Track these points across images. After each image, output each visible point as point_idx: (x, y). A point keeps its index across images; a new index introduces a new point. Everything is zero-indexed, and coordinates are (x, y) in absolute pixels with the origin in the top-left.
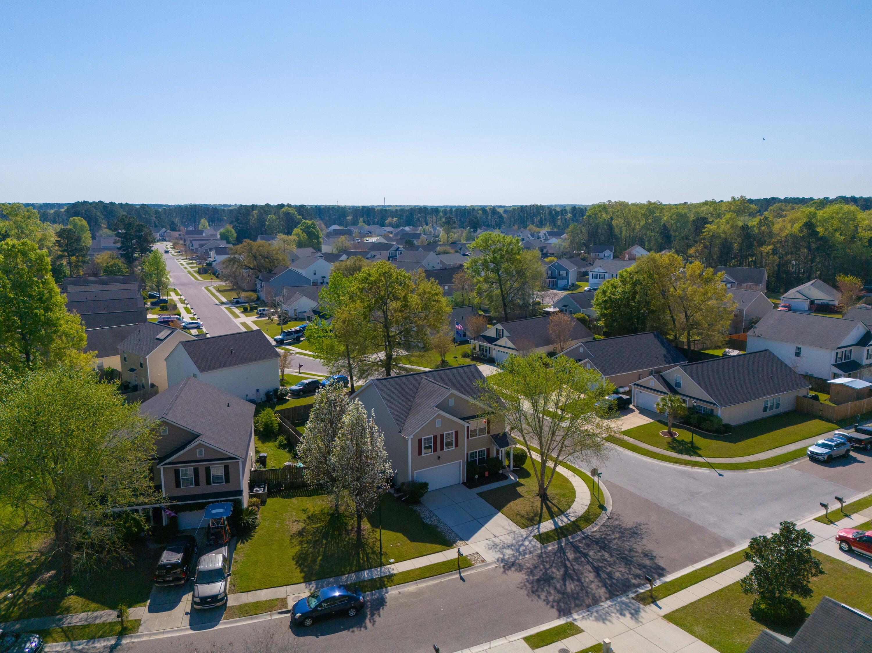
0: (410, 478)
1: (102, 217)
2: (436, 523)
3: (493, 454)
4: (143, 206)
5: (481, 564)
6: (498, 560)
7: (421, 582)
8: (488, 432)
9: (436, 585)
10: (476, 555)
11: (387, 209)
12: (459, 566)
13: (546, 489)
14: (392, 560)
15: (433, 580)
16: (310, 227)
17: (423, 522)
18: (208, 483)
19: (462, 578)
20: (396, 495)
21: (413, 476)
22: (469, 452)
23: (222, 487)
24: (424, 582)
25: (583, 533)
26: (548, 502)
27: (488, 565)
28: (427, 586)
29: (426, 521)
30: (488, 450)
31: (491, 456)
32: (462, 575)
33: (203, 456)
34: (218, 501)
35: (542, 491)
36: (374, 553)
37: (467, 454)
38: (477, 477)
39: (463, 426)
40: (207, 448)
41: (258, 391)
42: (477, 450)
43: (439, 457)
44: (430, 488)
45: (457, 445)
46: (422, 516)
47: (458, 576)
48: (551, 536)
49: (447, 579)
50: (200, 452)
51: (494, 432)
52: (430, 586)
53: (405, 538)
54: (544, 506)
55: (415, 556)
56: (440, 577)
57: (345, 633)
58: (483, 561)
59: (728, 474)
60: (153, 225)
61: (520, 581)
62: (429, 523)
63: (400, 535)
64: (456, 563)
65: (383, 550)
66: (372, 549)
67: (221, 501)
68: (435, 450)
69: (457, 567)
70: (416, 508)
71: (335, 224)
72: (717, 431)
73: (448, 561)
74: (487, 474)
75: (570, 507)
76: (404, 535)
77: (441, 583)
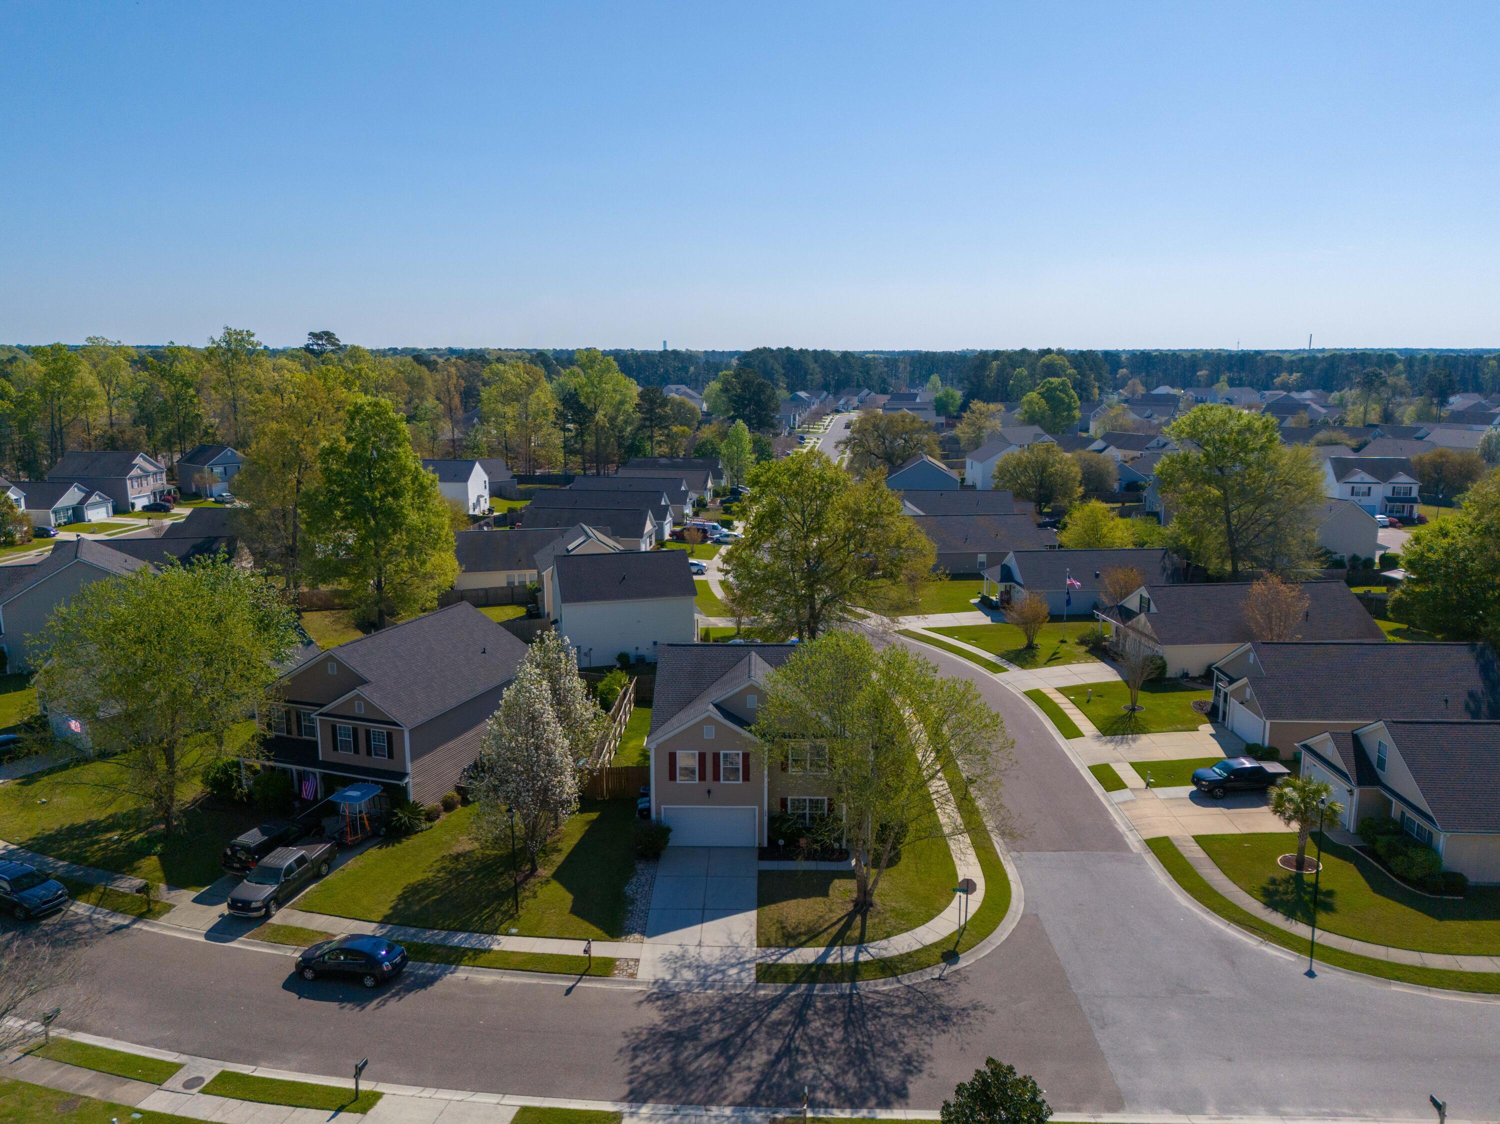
0: (654, 816)
1: (782, 371)
2: (639, 897)
4: (846, 355)
5: (625, 979)
6: (656, 982)
7: (511, 975)
8: (831, 770)
10: (631, 963)
11: (1319, 355)
12: (589, 970)
13: (869, 894)
14: (514, 931)
15: (531, 976)
16: (1056, 389)
18: (369, 753)
21: (658, 813)
23: (380, 762)
25: (854, 987)
26: (858, 918)
27: (634, 983)
30: (831, 801)
31: (837, 814)
32: (578, 984)
33: (362, 713)
34: (367, 781)
35: (860, 894)
38: (781, 842)
39: (760, 747)
40: (368, 704)
41: (655, 643)
42: (807, 798)
43: (709, 792)
44: (674, 840)
45: (746, 778)
46: (634, 880)
48: (787, 974)
49: (552, 982)
50: (360, 707)
54: (844, 922)
55: (551, 934)
56: (544, 977)
57: (334, 1005)
58: (634, 975)
59: (1329, 975)
60: (855, 384)
61: (642, 1025)
64: (587, 964)
67: (372, 782)
68: (702, 777)
69: (583, 971)
70: (640, 866)
71: (1164, 384)
72: (1420, 883)
74: (803, 842)
75: (887, 937)
76: (574, 899)
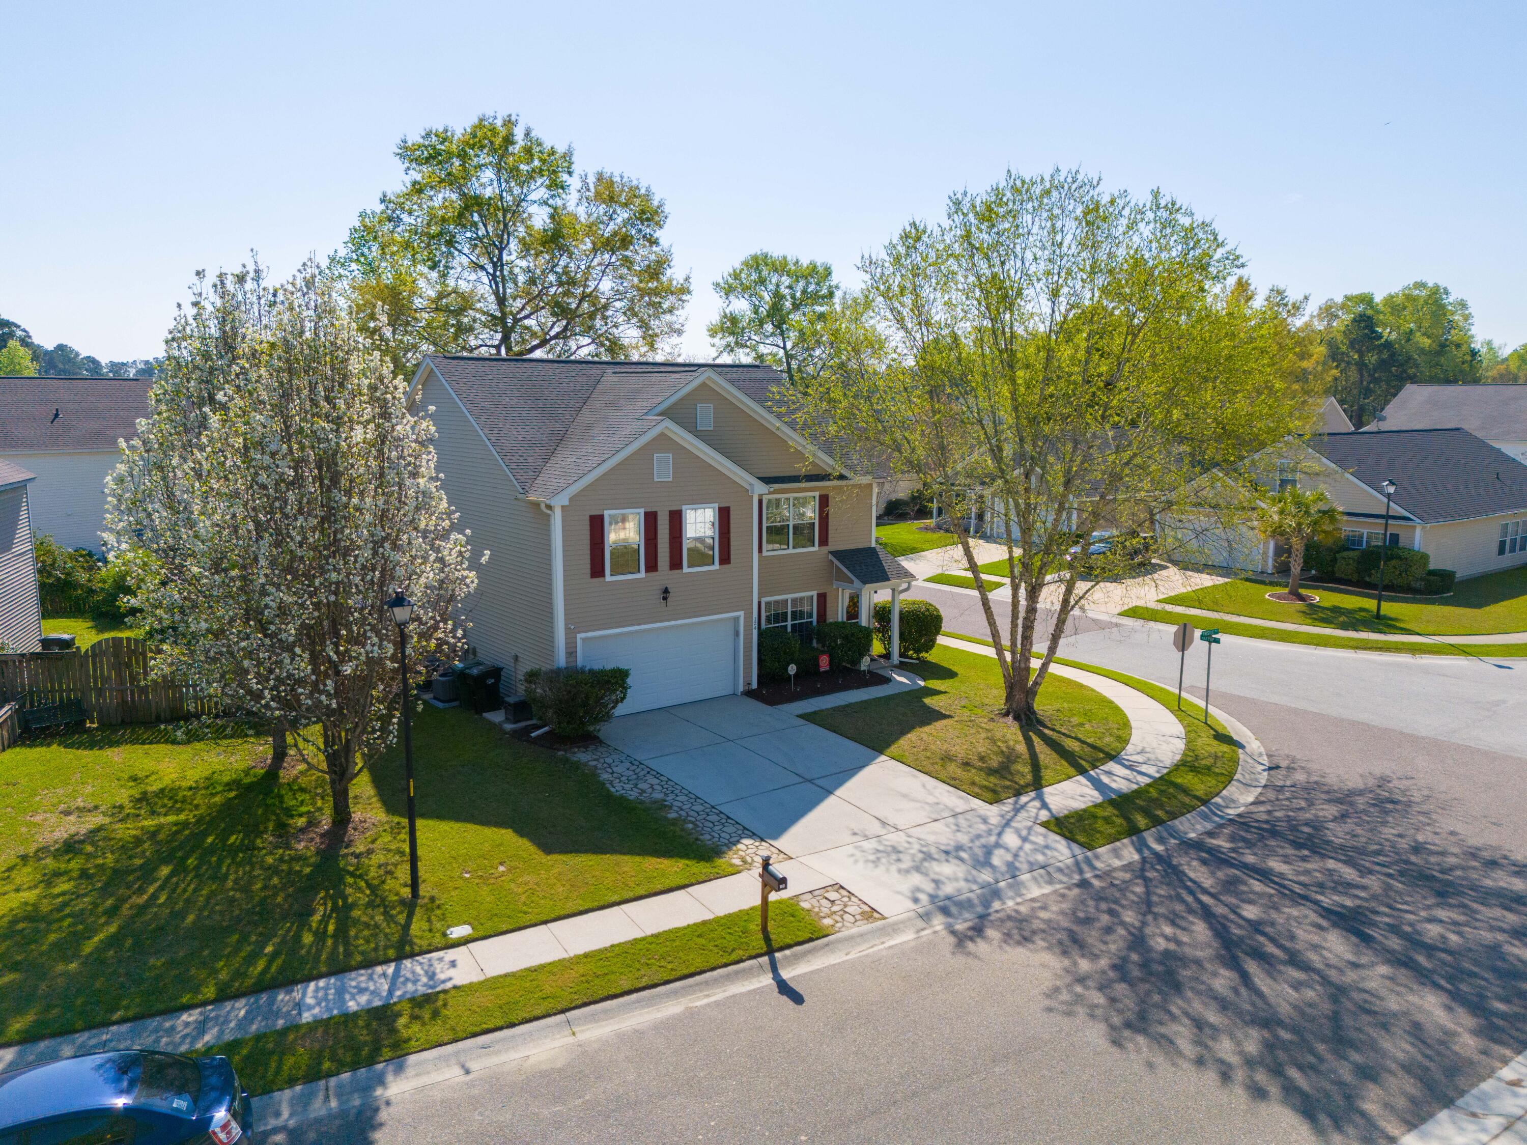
0: (561, 660)
2: (658, 796)
3: (838, 612)
5: (865, 927)
7: (594, 1018)
8: (824, 541)
9: (666, 1027)
10: (833, 895)
12: (767, 939)
13: (1031, 693)
14: (459, 932)
15: (650, 1002)
17: (609, 796)
19: (784, 988)
20: (509, 727)
21: (571, 653)
22: (764, 600)
24: (608, 1015)
26: (1046, 731)
27: (895, 928)
28: (621, 1037)
29: (617, 789)
30: (822, 597)
31: (830, 619)
32: (785, 974)
35: (1019, 696)
36: (378, 900)
37: (759, 604)
38: (792, 669)
39: (746, 493)
42: (789, 597)
43: (665, 592)
45: (725, 559)
46: (605, 776)
47: (767, 980)
49: (719, 995)
51: (838, 542)
52: (639, 1033)
53: (525, 843)
54: (1036, 740)
55: (570, 907)
56: (685, 991)
58: (871, 914)
61: (1048, 984)
62: (633, 795)
63: (507, 835)
64: (755, 926)
65: (424, 890)
66: (373, 889)
68: (652, 566)
69: (758, 943)
70: (582, 756)
73: (718, 921)
74: (824, 663)
75: (1127, 742)
76: (521, 833)
77: (691, 1014)
